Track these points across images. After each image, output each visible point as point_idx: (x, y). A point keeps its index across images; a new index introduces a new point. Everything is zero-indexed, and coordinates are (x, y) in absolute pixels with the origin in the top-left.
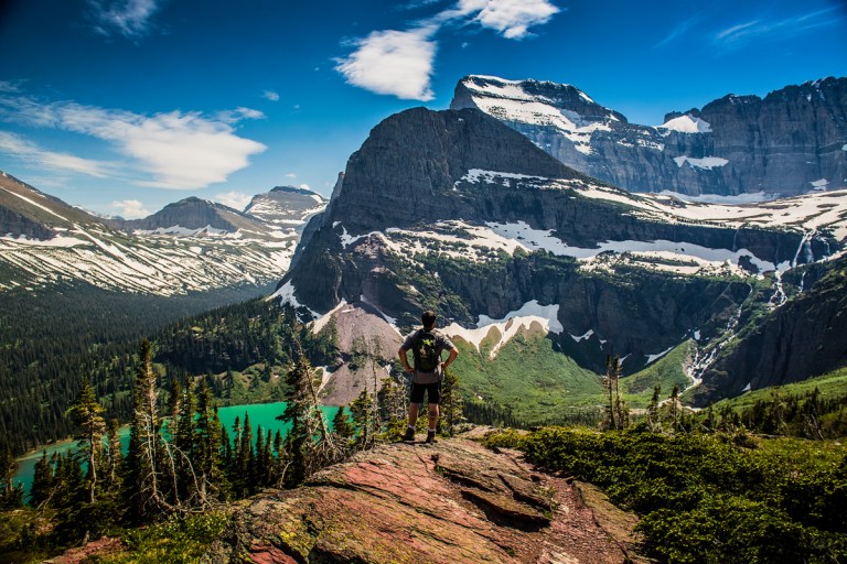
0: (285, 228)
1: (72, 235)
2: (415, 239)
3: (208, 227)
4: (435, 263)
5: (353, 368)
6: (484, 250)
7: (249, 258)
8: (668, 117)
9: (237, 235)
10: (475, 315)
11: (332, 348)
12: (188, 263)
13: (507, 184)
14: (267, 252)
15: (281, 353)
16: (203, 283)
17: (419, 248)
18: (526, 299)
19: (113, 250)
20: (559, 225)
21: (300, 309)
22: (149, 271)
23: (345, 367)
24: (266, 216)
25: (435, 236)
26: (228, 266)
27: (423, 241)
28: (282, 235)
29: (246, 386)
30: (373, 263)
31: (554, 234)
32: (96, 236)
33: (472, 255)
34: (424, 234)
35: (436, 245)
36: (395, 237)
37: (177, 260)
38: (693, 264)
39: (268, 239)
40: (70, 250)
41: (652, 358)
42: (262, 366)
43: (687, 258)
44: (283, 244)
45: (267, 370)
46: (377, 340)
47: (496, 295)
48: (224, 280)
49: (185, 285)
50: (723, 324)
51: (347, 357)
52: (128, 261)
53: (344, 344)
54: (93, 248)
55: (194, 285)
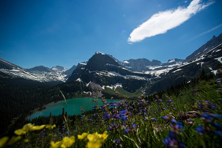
0: (59, 73)
1: (17, 69)
2: (100, 73)
3: (44, 71)
4: (104, 76)
5: (95, 92)
6: (110, 75)
7: (54, 77)
8: (124, 61)
9: (51, 73)
10: (110, 84)
11: (91, 89)
12: (44, 77)
13: (112, 66)
14: (57, 76)
15: (82, 89)
16: (47, 81)
17: (101, 74)
18: (117, 83)
19: (27, 73)
20: (120, 72)
21: (83, 83)
22: (37, 78)
23: (94, 92)
24: (55, 70)
25: (103, 72)
26: (51, 78)
27: (102, 73)
28: (59, 74)
29: (77, 95)
30: (95, 76)
31: (119, 74)
32: (23, 70)
33: (109, 76)
34: (101, 72)
35: (103, 74)
36: (97, 72)
37: (41, 76)
38: (139, 78)
39: (57, 74)
40: (18, 72)
41: (136, 90)
42: (79, 92)
43: (138, 77)
44: (60, 75)
45: (80, 92)
46: (98, 88)
47: (113, 82)
48: (51, 80)
49: (44, 81)
50: (145, 86)
51: (94, 90)
52: (31, 75)
53: (93, 88)
54: (23, 72)
55: (46, 81)
